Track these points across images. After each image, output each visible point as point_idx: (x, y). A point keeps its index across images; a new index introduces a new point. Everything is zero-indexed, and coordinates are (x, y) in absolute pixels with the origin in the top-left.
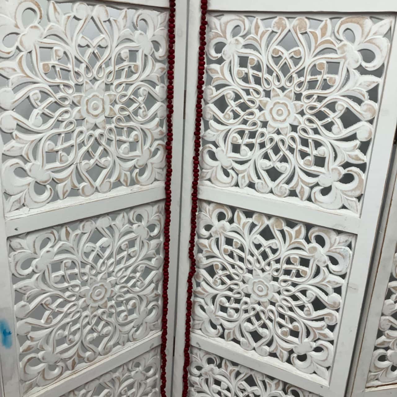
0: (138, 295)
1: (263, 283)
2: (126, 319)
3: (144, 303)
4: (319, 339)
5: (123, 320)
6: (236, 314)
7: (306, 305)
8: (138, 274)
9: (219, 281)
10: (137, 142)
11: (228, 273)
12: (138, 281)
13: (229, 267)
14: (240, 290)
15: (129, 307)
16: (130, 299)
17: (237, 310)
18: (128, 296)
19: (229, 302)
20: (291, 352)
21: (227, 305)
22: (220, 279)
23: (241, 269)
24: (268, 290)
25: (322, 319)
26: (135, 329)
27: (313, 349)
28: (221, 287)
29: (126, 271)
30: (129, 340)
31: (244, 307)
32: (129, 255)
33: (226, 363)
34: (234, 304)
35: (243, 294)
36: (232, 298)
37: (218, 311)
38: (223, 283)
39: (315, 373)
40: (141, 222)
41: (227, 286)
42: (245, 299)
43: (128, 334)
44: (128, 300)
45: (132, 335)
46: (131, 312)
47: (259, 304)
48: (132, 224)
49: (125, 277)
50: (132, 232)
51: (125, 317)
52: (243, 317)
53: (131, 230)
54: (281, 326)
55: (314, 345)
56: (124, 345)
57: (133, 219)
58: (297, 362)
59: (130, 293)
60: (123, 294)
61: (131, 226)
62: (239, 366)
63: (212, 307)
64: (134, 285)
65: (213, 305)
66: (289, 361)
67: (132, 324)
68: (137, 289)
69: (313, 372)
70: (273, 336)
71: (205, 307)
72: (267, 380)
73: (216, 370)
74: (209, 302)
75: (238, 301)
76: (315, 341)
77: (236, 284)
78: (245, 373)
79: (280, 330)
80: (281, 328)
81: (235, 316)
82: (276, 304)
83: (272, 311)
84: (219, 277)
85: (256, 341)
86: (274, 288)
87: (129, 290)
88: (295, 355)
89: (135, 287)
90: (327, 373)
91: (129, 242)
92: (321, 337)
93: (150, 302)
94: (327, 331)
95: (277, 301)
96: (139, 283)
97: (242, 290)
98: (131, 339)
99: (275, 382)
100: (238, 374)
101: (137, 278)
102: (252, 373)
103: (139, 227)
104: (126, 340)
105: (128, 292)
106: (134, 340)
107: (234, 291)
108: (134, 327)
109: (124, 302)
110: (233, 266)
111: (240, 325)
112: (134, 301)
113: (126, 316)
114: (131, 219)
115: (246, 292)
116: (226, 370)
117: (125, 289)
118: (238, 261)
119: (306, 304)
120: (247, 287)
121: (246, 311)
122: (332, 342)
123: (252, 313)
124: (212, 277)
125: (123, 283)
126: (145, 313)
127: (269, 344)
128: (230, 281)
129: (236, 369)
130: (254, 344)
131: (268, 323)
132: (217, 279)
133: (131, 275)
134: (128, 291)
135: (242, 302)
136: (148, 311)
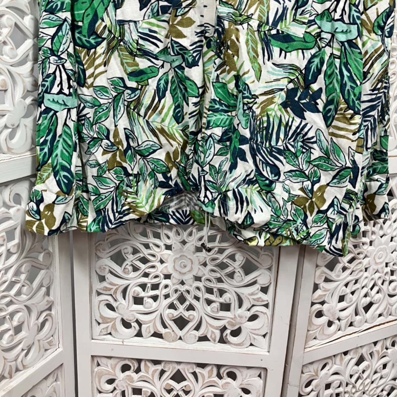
0: (25, 306)
1: (186, 257)
2: (12, 340)
3: (34, 315)
4: (253, 306)
5: (7, 343)
6: (154, 303)
7: (236, 271)
8: (23, 277)
9: (130, 268)
10: (5, 91)
11: (142, 255)
12: (23, 286)
13: (142, 248)
14: (158, 273)
15: (15, 323)
16: (17, 312)
17: (155, 298)
18: (12, 308)
19: (144, 291)
20: (224, 329)
21: (142, 294)
22: (132, 265)
23: (158, 246)
24: (192, 264)
25: (254, 283)
26: (26, 351)
27: (247, 319)
28: (133, 275)
29: (6, 273)
30: (17, 370)
31: (165, 291)
32: (8, 251)
33: (145, 364)
34: (151, 291)
35: (162, 276)
36: (149, 285)
37: (132, 305)
38: (135, 269)
39: (251, 345)
40: (20, 204)
41: (141, 271)
42: (165, 282)
43: (16, 360)
44: (12, 315)
45: (22, 361)
46: (18, 329)
47: (182, 283)
48: (9, 207)
49: (5, 282)
50: (9, 218)
51: (10, 339)
52: (164, 303)
53: (7, 215)
54: (209, 302)
55: (249, 314)
56: (11, 377)
57: (10, 200)
58: (231, 339)
59: (15, 304)
60: (5, 307)
61: (7, 210)
62: (163, 364)
63: (123, 301)
64: (19, 293)
65: (125, 299)
66: (222, 341)
67: (20, 347)
68: (24, 297)
69: (249, 344)
70: (201, 317)
71: (115, 305)
72: (198, 370)
73: (135, 376)
74: (119, 296)
75: (155, 287)
76: (249, 310)
77: (153, 267)
78: (170, 371)
79: (209, 307)
80: (209, 305)
81: (154, 305)
82: (203, 279)
83: (198, 288)
84: (130, 264)
85: (181, 328)
86: (199, 260)
87: (14, 300)
88: (228, 332)
89: (21, 295)
90: (264, 342)
91: (6, 232)
92: (256, 303)
93: (42, 312)
94: (261, 295)
95: (204, 275)
96: (25, 289)
97: (161, 272)
98: (20, 367)
99: (208, 369)
100: (162, 372)
101: (22, 282)
102: (180, 367)
103: (19, 212)
104: (14, 370)
105: (11, 303)
106: (24, 367)
107: (150, 276)
108: (23, 350)
109: (8, 317)
110: (147, 246)
111: (161, 314)
112: (20, 314)
113: (12, 335)
114: (7, 200)
115: (166, 272)
116: (147, 372)
117: (7, 300)
118: (154, 239)
119: (237, 269)
120: (166, 267)
121: (167, 296)
122: (266, 306)
123: (176, 296)
124: (121, 266)
125: (3, 291)
126: (36, 328)
127: (197, 328)
128: (144, 265)
129: (159, 367)
130: (180, 333)
131: (195, 303)
132: (127, 267)
133: (13, 279)
134: (11, 301)
135: (161, 286)
136: (40, 325)
